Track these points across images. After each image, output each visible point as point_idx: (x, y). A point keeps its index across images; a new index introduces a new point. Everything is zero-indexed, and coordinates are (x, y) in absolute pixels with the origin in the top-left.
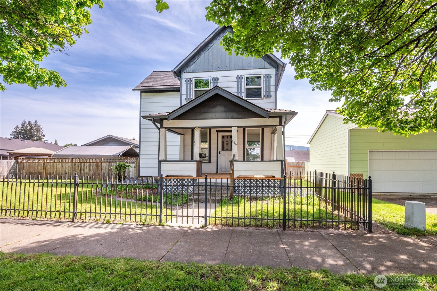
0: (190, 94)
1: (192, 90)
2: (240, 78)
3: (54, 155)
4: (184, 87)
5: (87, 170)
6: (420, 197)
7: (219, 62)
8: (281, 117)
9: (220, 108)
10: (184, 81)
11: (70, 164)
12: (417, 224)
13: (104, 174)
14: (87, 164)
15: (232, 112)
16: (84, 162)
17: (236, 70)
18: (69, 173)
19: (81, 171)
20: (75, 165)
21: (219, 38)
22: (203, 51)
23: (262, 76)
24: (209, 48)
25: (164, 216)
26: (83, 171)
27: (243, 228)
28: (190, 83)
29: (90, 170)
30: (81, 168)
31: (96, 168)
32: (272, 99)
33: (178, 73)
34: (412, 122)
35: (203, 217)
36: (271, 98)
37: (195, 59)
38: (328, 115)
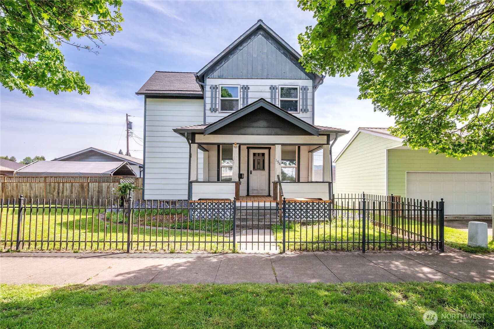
0: (216, 104)
1: (217, 99)
2: (274, 88)
3: (17, 173)
4: (208, 94)
5: (67, 193)
6: (454, 219)
7: (250, 68)
8: (328, 136)
9: (262, 123)
10: (207, 88)
11: (42, 185)
12: (480, 243)
13: (92, 198)
14: (68, 184)
15: (276, 127)
16: (63, 183)
17: (269, 79)
18: (42, 197)
19: (58, 194)
20: (50, 185)
21: (249, 41)
22: (231, 55)
23: (298, 87)
24: (238, 51)
25: (238, 242)
26: (62, 193)
27: (323, 252)
28: (216, 90)
29: (72, 193)
30: (58, 189)
31: (80, 189)
32: (309, 114)
33: (201, 78)
34: (465, 146)
35: (281, 242)
36: (308, 112)
37: (221, 63)
38: (360, 132)
